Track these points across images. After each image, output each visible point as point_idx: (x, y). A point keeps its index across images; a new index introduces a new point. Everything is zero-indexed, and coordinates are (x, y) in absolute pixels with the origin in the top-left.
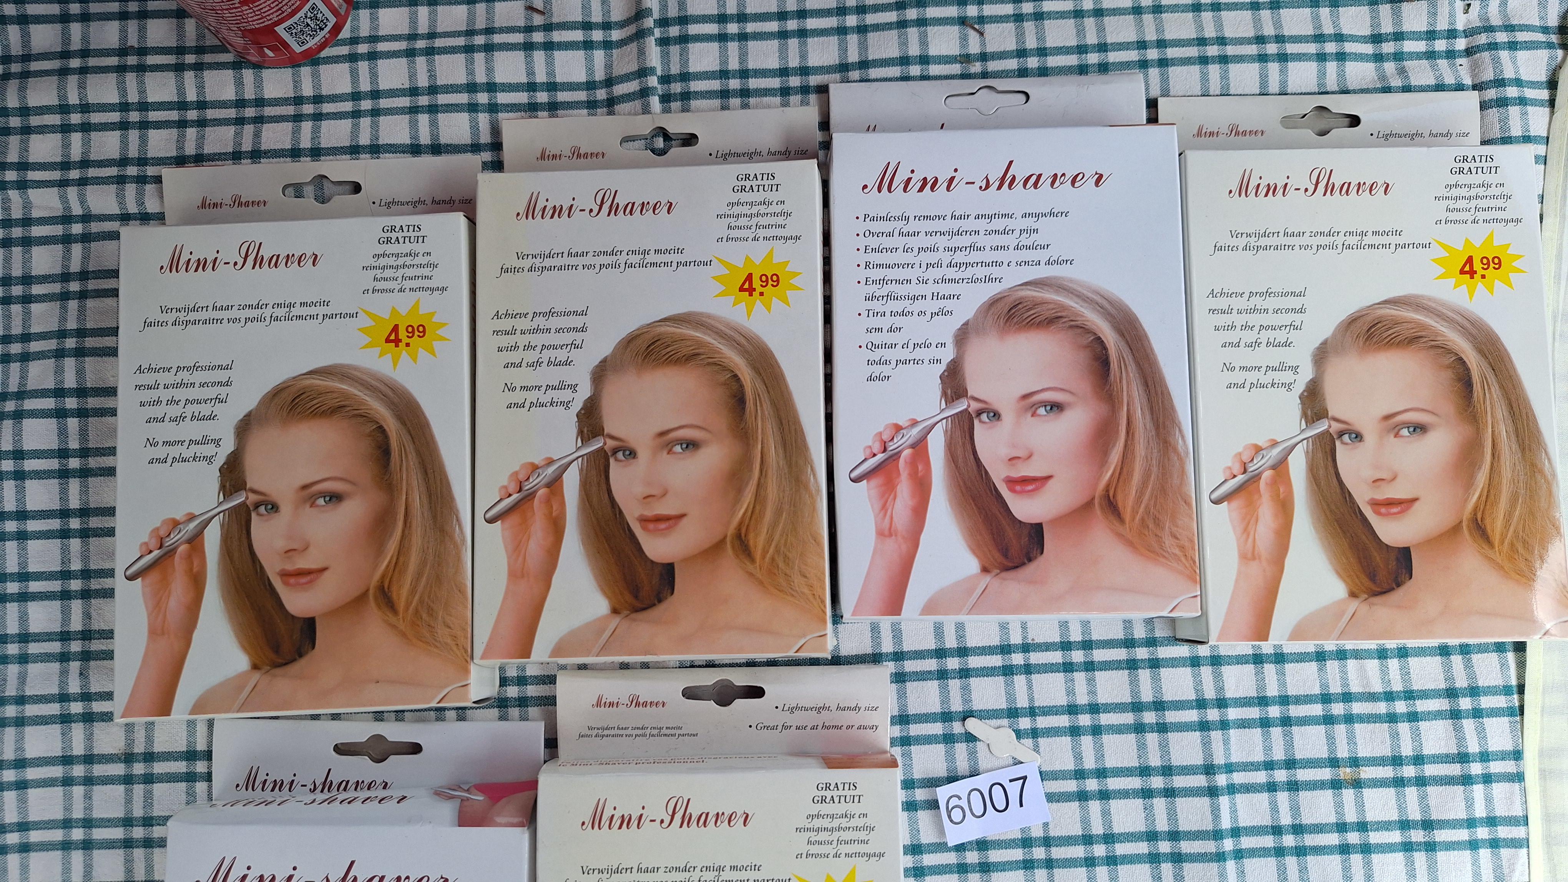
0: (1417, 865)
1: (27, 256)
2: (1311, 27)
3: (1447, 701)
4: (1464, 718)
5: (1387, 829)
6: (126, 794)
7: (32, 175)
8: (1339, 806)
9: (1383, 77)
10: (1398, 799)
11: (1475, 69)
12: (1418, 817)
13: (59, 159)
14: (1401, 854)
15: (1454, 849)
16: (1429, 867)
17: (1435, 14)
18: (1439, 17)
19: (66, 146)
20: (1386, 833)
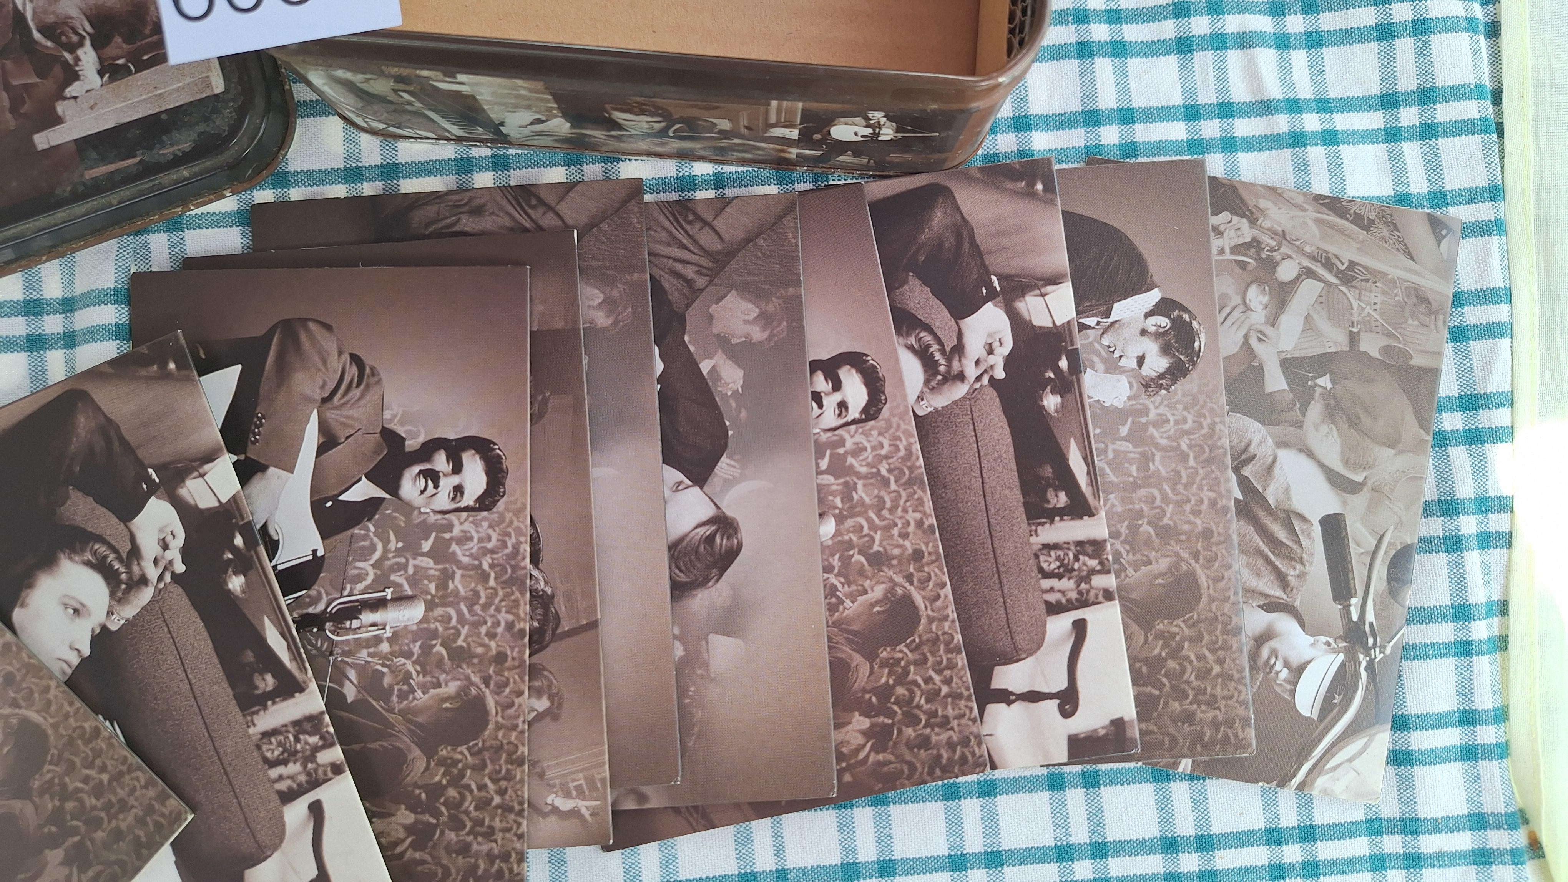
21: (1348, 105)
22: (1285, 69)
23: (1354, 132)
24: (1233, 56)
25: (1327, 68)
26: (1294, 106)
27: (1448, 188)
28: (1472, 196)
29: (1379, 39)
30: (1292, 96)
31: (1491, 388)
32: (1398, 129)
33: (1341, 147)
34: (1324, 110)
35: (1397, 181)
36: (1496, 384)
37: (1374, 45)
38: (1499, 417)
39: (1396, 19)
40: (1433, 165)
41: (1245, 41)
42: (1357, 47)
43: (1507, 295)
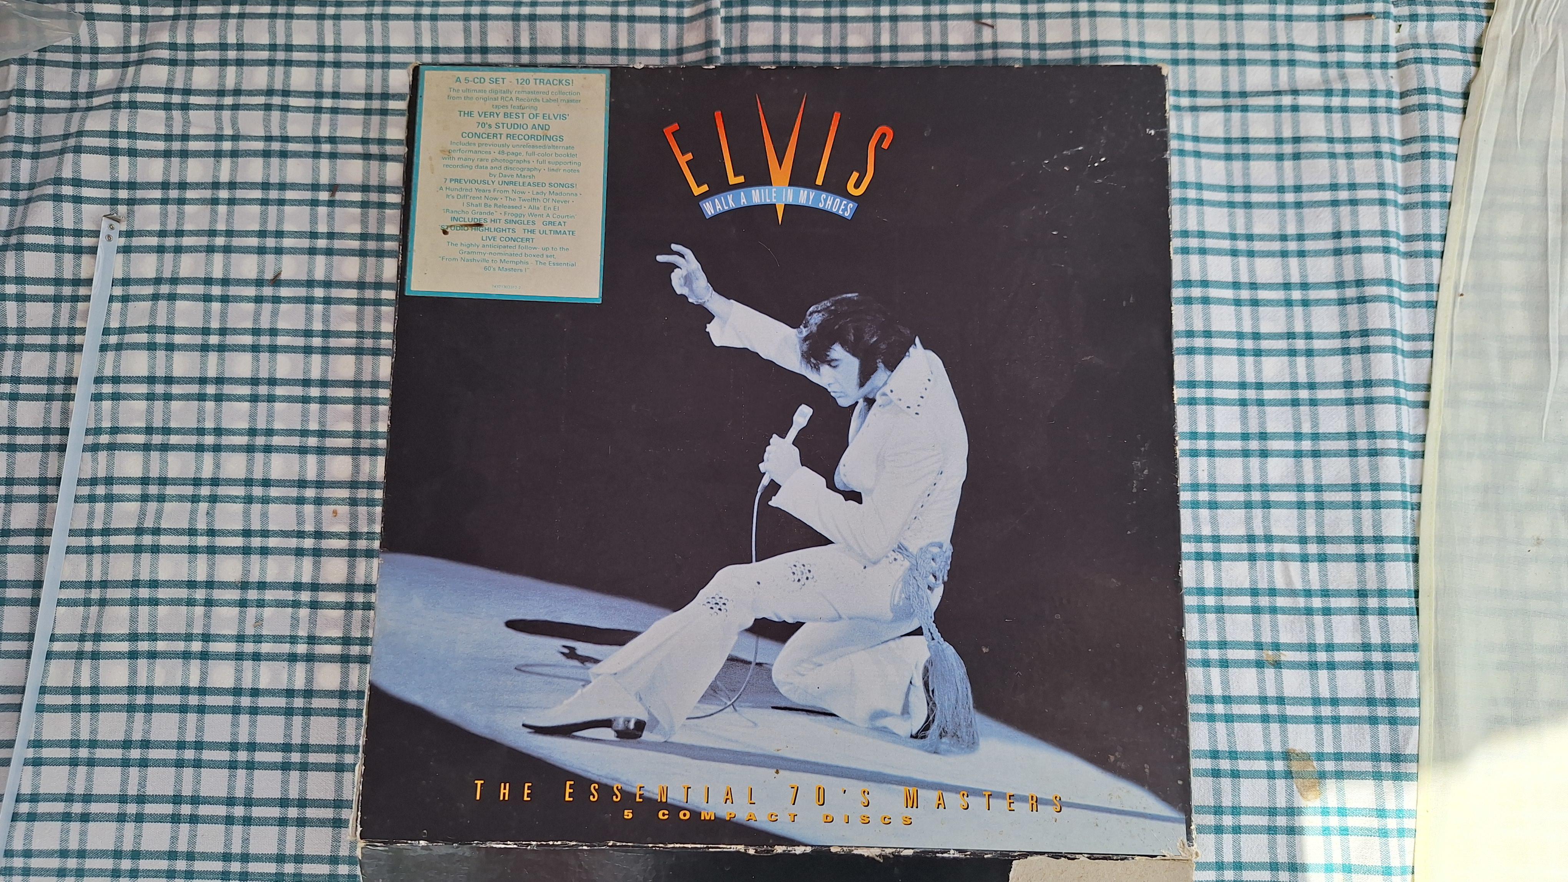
0: (1325, 735)
1: (183, 166)
2: (1268, 37)
3: (1357, 599)
4: (1371, 614)
5: (1302, 704)
6: (240, 616)
7: (194, 100)
8: (1261, 681)
9: (1327, 81)
10: (1312, 680)
11: (1402, 79)
12: (1328, 695)
13: (216, 87)
14: (1312, 726)
15: (1355, 723)
16: (1335, 737)
17: (1371, 31)
18: (1374, 34)
19: (222, 77)
20: (1300, 708)
21: (1339, 593)
22: (1305, 573)
23: (1341, 609)
24: (1277, 564)
25: (1329, 573)
26: (1308, 593)
27: (1392, 642)
28: (1404, 648)
29: (1357, 561)
30: (1307, 588)
31: (1408, 752)
32: (1367, 608)
33: (1332, 617)
34: (1325, 596)
35: (1363, 637)
36: (1410, 750)
37: (1354, 564)
38: (1411, 768)
39: (1366, 552)
40: (1384, 629)
41: (1284, 557)
42: (1345, 564)
43: (1418, 703)
